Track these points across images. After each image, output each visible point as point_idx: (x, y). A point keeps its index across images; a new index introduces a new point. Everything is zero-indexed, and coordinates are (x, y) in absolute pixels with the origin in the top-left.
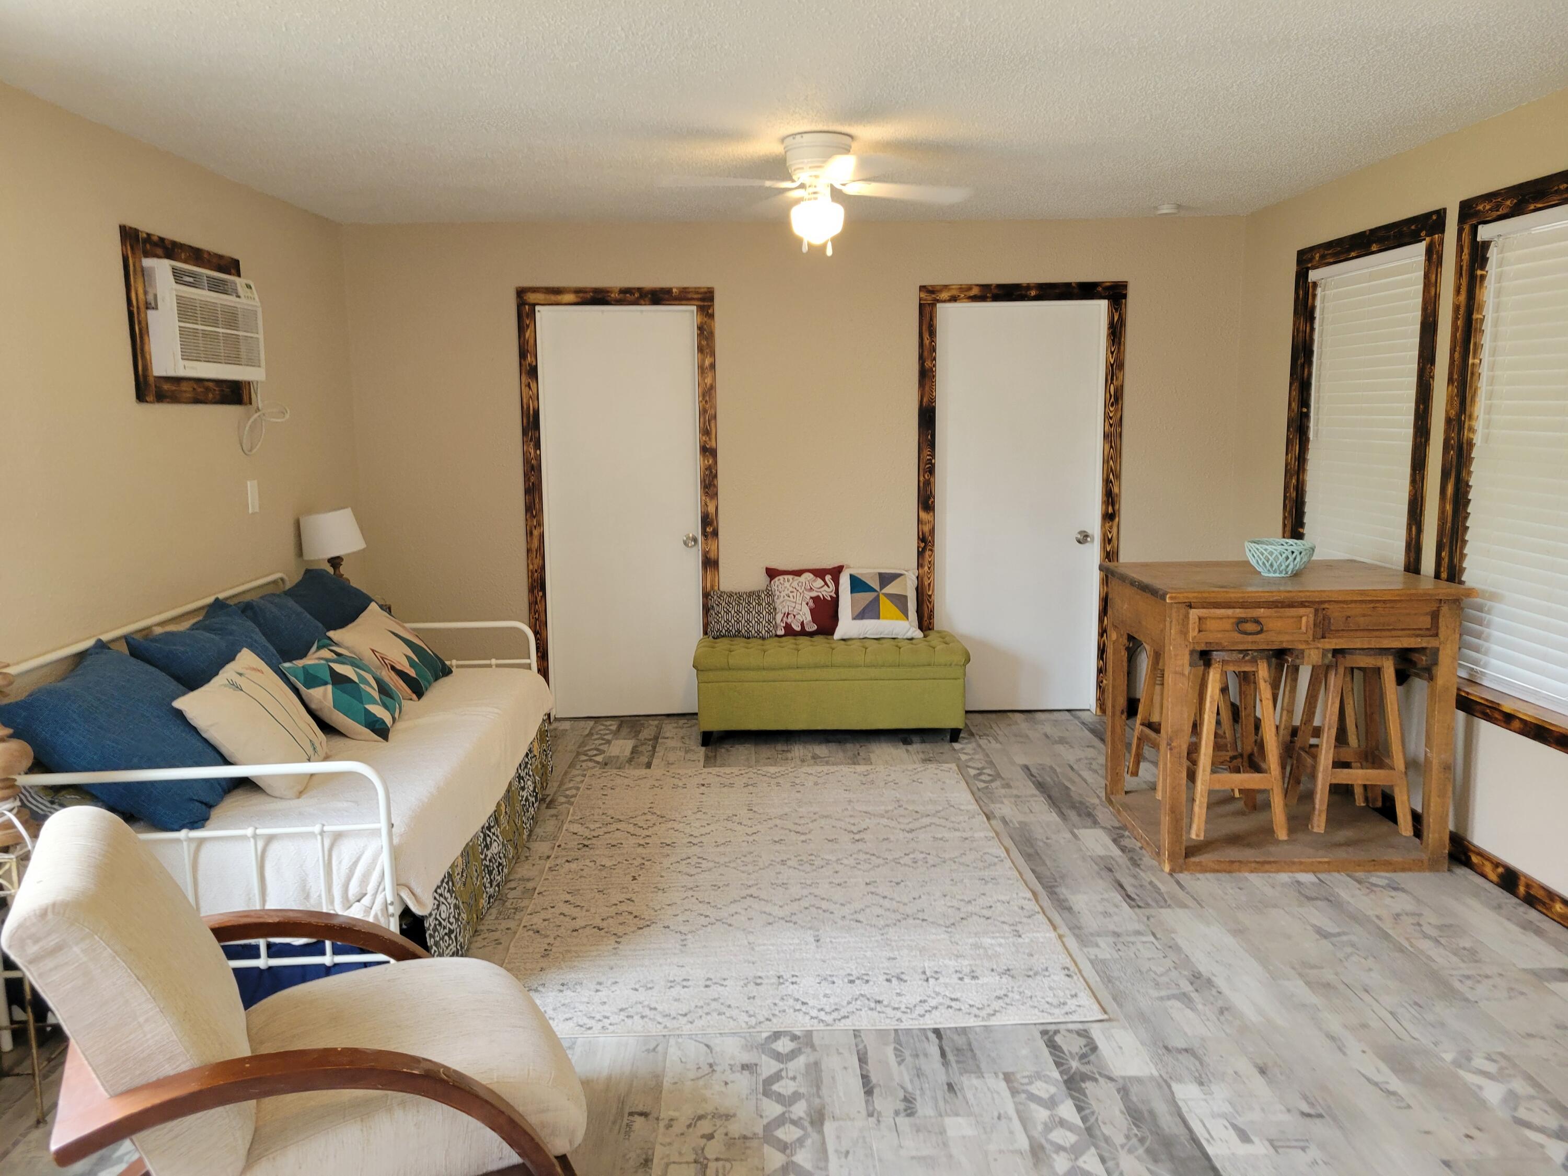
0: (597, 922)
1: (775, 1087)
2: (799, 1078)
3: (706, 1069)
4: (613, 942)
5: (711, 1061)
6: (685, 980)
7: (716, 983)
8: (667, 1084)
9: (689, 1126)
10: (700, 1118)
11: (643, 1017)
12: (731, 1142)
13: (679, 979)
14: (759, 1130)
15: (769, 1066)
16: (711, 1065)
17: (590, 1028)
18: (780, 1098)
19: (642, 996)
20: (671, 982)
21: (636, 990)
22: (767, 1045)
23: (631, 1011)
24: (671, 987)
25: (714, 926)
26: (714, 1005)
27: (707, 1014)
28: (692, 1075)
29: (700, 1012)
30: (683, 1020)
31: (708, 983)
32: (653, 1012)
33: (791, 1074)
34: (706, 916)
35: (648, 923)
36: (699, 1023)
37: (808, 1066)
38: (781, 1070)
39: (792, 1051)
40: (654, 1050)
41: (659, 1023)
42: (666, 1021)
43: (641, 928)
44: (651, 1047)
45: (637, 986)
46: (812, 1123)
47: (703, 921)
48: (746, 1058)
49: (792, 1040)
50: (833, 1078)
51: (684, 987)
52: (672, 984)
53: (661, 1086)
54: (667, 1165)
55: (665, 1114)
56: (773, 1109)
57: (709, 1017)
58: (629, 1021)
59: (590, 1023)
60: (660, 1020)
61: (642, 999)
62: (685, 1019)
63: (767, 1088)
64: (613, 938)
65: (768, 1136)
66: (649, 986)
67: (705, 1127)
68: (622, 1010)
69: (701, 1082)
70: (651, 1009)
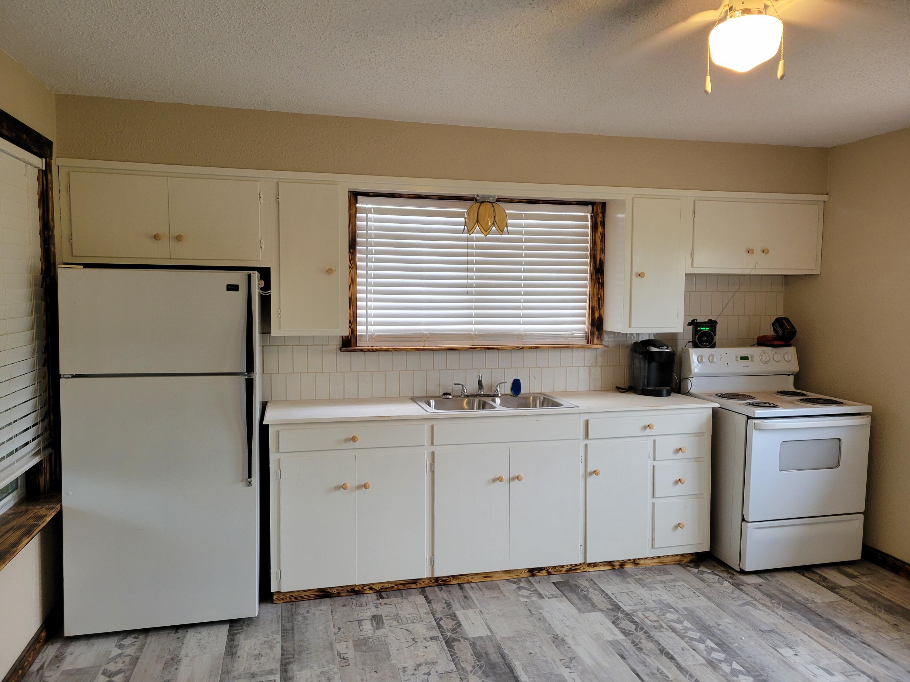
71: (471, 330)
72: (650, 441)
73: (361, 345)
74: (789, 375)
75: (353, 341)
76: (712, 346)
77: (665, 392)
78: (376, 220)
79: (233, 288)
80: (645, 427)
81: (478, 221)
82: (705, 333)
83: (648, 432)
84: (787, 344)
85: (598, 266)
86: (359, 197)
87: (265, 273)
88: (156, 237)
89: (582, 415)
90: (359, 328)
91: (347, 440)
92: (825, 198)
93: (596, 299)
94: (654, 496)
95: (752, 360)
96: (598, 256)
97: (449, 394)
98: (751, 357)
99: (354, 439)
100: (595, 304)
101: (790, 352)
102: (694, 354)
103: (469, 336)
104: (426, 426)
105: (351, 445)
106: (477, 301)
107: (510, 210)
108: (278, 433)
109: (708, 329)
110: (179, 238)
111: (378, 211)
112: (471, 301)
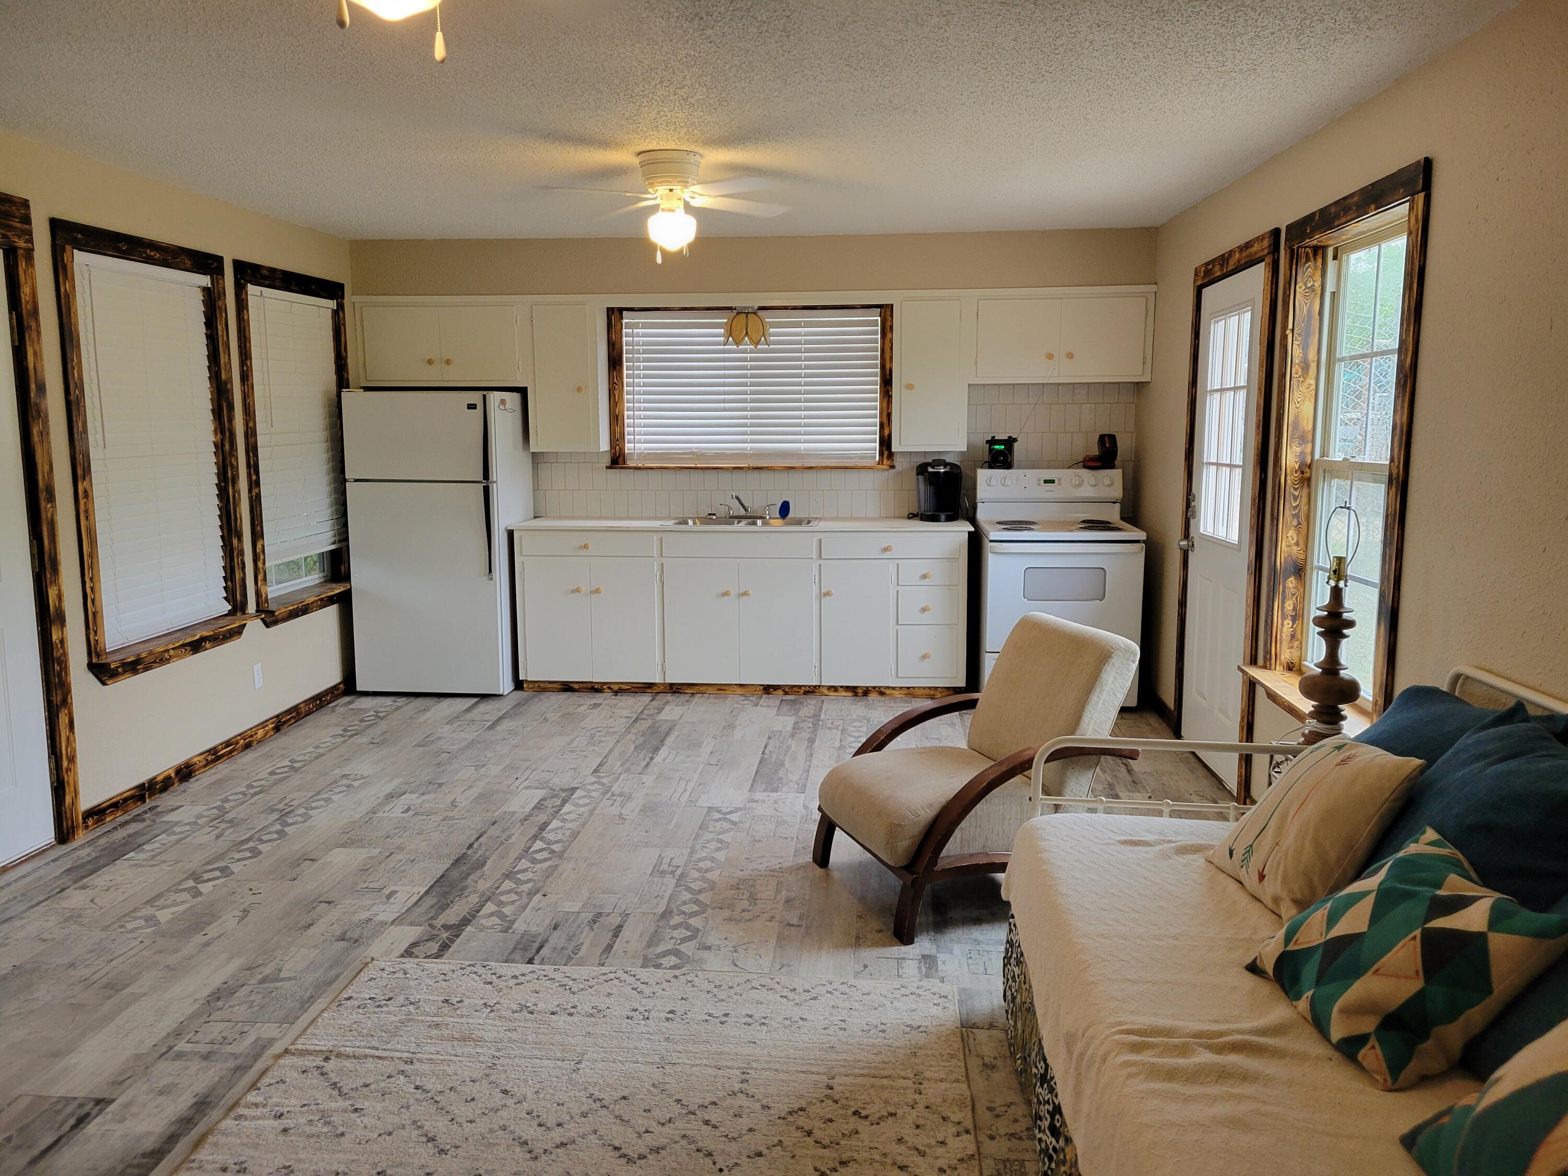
0: (863, 1126)
1: (689, 934)
2: (667, 938)
3: (739, 949)
4: (837, 1088)
5: (735, 954)
6: (749, 1025)
7: (717, 1017)
8: (773, 942)
9: (758, 916)
10: (750, 920)
11: (794, 990)
12: (731, 907)
13: (756, 1026)
14: (709, 911)
15: (688, 948)
16: (736, 951)
17: (843, 983)
18: (688, 927)
19: (796, 1013)
20: (764, 1024)
21: (802, 1019)
22: (684, 960)
23: (807, 996)
24: (765, 1018)
25: (700, 1101)
26: (722, 995)
27: (731, 988)
28: (753, 946)
29: (738, 990)
30: (755, 984)
31: (724, 1019)
32: (785, 994)
33: (673, 941)
34: (707, 1123)
35: (791, 1119)
36: (741, 980)
37: (657, 945)
38: (679, 944)
39: (664, 957)
40: (783, 966)
41: (778, 983)
42: (772, 984)
43: (802, 1109)
44: (785, 968)
45: (801, 1022)
46: (671, 912)
47: (714, 1115)
48: (705, 954)
49: (661, 964)
50: (641, 936)
51: (750, 1016)
52: (763, 1021)
53: (778, 941)
54: (775, 899)
55: (774, 924)
56: (694, 922)
57: (730, 984)
58: (808, 987)
59: (844, 988)
60: (777, 986)
61: (796, 1009)
62: (753, 985)
63: (696, 933)
64: (835, 1094)
65: (703, 908)
66: (788, 1022)
67: (747, 916)
68: (815, 998)
69: (746, 940)
70: (786, 997)
71: (746, 449)
72: (892, 566)
73: (630, 463)
74: (1114, 503)
75: (620, 460)
76: (1008, 465)
77: (943, 517)
78: (644, 335)
79: (472, 407)
80: (886, 550)
81: (747, 333)
82: (999, 452)
83: (887, 555)
84: (1112, 466)
85: (888, 377)
86: (625, 313)
87: (523, 391)
88: (430, 362)
89: (816, 534)
90: (627, 446)
91: (580, 548)
92: (1153, 288)
93: (885, 414)
94: (897, 623)
95: (1059, 484)
96: (888, 366)
97: (714, 514)
98: (1059, 480)
99: (586, 547)
100: (885, 420)
101: (1116, 475)
102: (983, 475)
103: (743, 455)
104: (656, 538)
105: (583, 552)
106: (752, 417)
107: (769, 318)
108: (521, 537)
109: (1003, 447)
110: (448, 362)
111: (645, 326)
112: (746, 418)
